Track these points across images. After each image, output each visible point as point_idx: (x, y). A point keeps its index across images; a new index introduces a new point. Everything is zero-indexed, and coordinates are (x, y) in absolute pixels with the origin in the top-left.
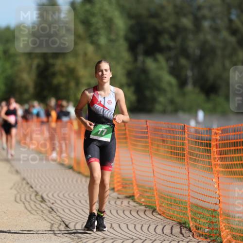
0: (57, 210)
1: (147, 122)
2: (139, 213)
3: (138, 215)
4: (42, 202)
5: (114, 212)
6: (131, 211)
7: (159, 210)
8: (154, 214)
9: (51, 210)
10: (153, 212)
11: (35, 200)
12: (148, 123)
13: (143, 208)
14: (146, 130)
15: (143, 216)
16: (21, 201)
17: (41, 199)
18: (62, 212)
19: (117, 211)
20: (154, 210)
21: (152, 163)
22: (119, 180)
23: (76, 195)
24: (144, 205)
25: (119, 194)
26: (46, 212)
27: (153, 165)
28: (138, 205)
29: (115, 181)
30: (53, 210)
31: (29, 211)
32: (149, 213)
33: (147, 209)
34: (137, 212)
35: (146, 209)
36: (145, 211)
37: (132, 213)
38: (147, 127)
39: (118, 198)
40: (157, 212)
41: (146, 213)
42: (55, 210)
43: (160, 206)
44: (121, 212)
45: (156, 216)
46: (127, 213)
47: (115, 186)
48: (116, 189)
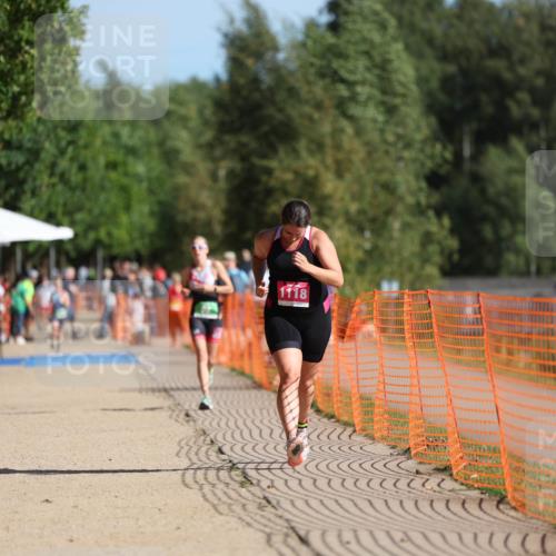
0: (278, 502)
1: (478, 295)
2: (466, 505)
3: (465, 510)
4: (242, 485)
5: (409, 505)
6: (448, 501)
7: (514, 498)
8: (501, 507)
9: (264, 502)
10: (499, 502)
11: (228, 480)
12: (481, 299)
13: (475, 494)
14: (479, 316)
15: (477, 512)
16: (196, 482)
17: (241, 479)
18: (289, 507)
19: (416, 502)
20: (502, 500)
21: (494, 391)
22: (419, 431)
23: (323, 466)
24: (479, 489)
25: (421, 463)
26: (252, 507)
27: (495, 396)
28: (464, 487)
29: (412, 433)
30: (269, 502)
31: (215, 507)
32: (489, 506)
33: (485, 496)
34: (463, 504)
35: (483, 496)
36: (481, 500)
37: (451, 506)
38: (480, 308)
39: (418, 472)
40: (508, 503)
41: (484, 505)
42: (274, 502)
43: (515, 490)
44: (425, 506)
45: (506, 511)
46: (440, 506)
47: (412, 443)
48: (413, 452)
